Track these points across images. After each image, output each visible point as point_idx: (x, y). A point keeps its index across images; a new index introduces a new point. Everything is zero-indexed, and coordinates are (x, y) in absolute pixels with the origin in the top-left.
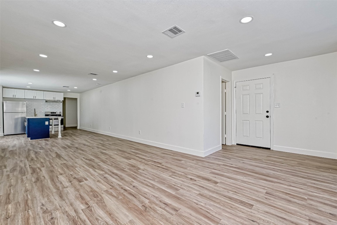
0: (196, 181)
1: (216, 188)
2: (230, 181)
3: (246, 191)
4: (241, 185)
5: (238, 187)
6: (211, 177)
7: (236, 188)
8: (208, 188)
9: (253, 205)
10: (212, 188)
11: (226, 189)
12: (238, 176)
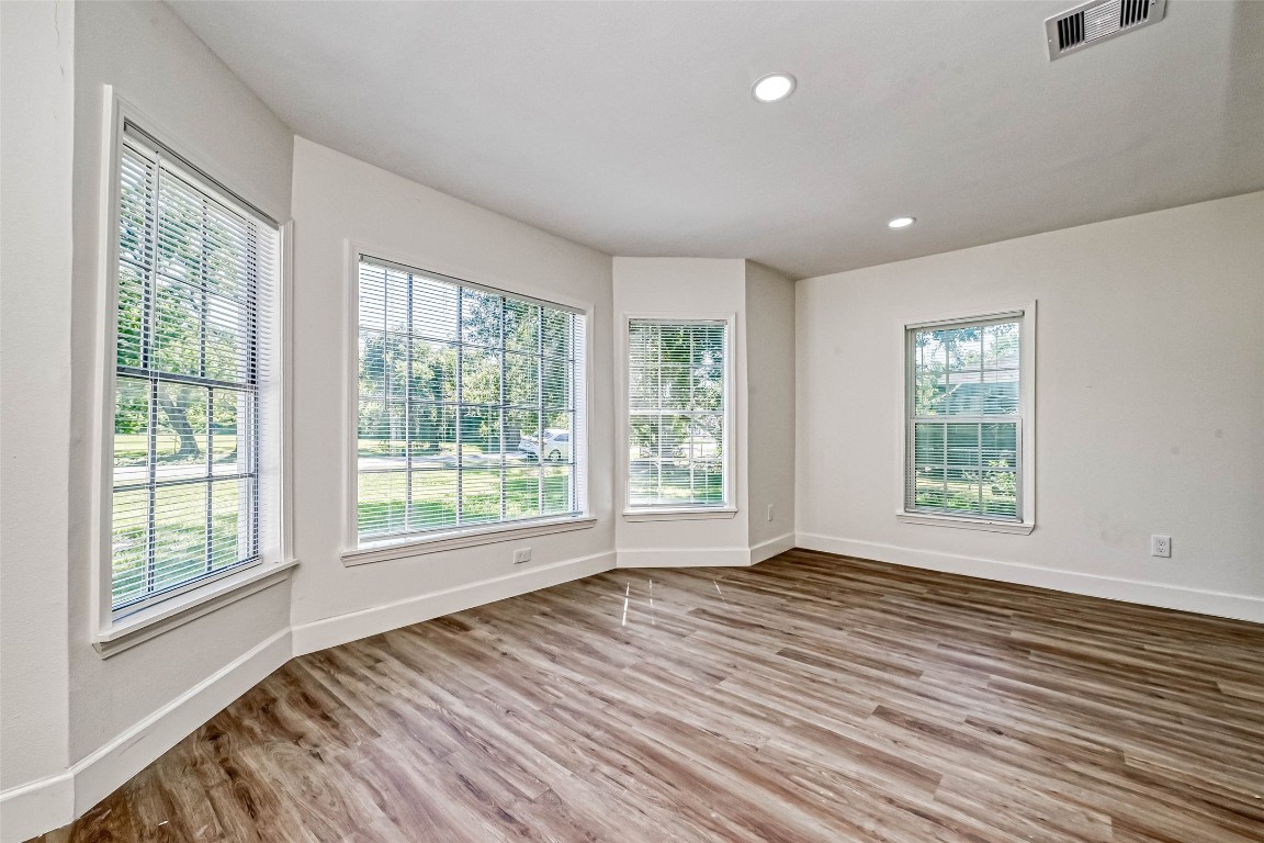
0: (968, 722)
1: (877, 693)
2: (827, 722)
3: (778, 685)
4: (788, 703)
5: (800, 698)
6: (915, 742)
7: (811, 692)
8: (905, 693)
9: (779, 654)
10: (888, 692)
11: (843, 689)
12: (788, 748)
